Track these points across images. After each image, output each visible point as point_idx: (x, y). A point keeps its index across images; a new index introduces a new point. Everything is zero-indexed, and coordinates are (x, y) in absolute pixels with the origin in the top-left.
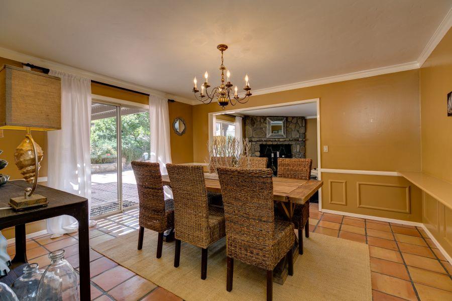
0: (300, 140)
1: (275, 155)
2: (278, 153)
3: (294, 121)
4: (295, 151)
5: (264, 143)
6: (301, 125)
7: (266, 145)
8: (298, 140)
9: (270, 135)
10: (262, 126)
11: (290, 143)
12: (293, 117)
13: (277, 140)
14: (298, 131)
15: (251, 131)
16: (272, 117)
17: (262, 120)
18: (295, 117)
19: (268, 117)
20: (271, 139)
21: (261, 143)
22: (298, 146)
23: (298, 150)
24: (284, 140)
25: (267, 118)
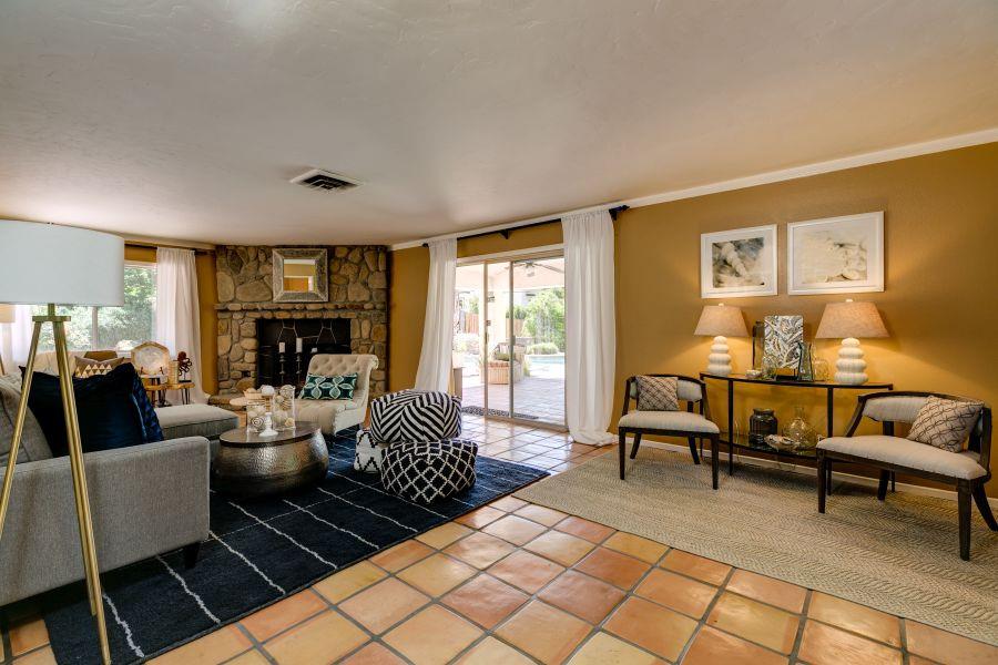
0: (367, 306)
1: (291, 347)
2: (299, 342)
3: (355, 256)
4: (357, 335)
5: (268, 316)
6: (372, 269)
7: (274, 320)
8: (363, 309)
9: (279, 295)
10: (261, 272)
11: (343, 315)
12: (351, 248)
13: (297, 307)
14: (365, 284)
15: (231, 287)
16: (284, 247)
17: (262, 257)
18: (356, 246)
19: (278, 247)
20: (282, 307)
21: (258, 315)
22: (366, 325)
23: (365, 334)
24: (320, 306)
25: (274, 252)
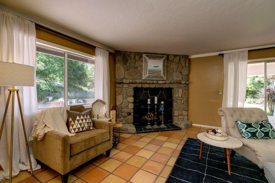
0: (183, 82)
1: (153, 101)
2: (156, 98)
3: (176, 60)
4: (177, 96)
5: (140, 86)
6: (184, 65)
7: (141, 89)
8: (181, 83)
9: (146, 76)
10: (137, 65)
11: (171, 86)
12: (175, 56)
13: (154, 82)
14: (181, 72)
15: (123, 71)
16: (147, 53)
17: (137, 58)
18: (177, 55)
19: (145, 53)
20: (148, 82)
21: (135, 86)
22: (180, 90)
23: (180, 95)
24: (164, 82)
25: (144, 55)
